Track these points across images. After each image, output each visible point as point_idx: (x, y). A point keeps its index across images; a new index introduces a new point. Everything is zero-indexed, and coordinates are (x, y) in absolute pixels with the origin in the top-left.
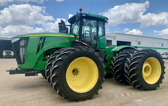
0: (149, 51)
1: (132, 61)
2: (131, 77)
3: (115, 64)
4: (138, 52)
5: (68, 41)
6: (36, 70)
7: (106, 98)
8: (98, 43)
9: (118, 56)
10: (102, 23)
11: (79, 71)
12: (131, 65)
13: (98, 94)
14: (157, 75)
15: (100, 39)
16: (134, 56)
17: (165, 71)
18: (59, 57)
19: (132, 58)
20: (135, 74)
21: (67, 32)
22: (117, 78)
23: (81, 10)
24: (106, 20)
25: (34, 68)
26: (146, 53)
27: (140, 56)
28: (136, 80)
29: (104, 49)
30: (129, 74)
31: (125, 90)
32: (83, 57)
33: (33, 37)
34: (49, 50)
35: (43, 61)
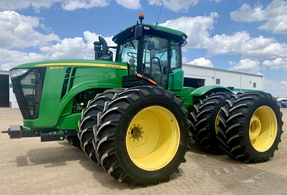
0: (261, 95)
1: (231, 113)
2: (230, 140)
3: (199, 119)
4: (240, 97)
5: (113, 76)
6: (61, 130)
7: (192, 178)
8: (169, 80)
9: (202, 104)
10: (177, 44)
11: (142, 130)
12: (229, 119)
13: (179, 171)
14: (269, 136)
15: (174, 73)
16: (235, 104)
17: (283, 130)
18: (110, 107)
19: (231, 108)
20: (238, 136)
21: (111, 59)
22: (201, 143)
23: (141, 18)
24: (184, 38)
25: (56, 126)
26: (256, 98)
27: (245, 104)
28: (240, 146)
29: (180, 91)
30: (226, 134)
31: (218, 164)
32: (154, 105)
33: (54, 68)
34: (83, 93)
35: (73, 113)
